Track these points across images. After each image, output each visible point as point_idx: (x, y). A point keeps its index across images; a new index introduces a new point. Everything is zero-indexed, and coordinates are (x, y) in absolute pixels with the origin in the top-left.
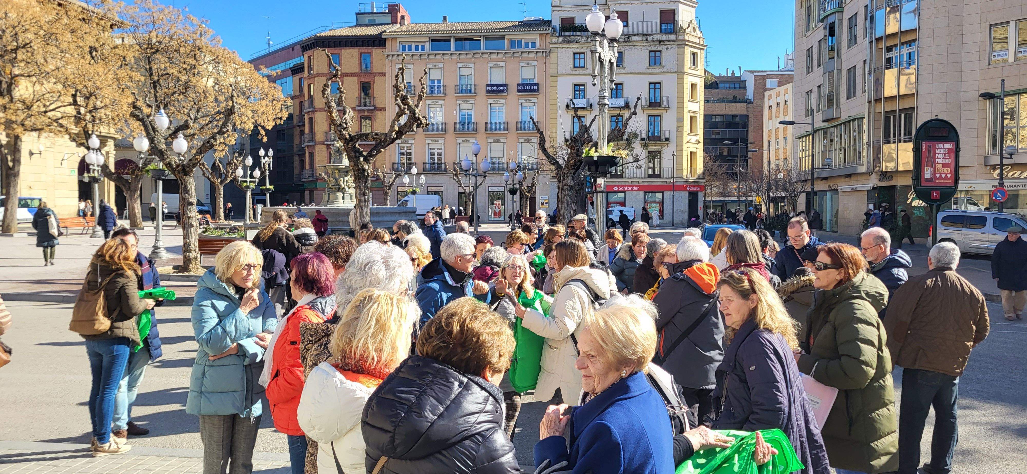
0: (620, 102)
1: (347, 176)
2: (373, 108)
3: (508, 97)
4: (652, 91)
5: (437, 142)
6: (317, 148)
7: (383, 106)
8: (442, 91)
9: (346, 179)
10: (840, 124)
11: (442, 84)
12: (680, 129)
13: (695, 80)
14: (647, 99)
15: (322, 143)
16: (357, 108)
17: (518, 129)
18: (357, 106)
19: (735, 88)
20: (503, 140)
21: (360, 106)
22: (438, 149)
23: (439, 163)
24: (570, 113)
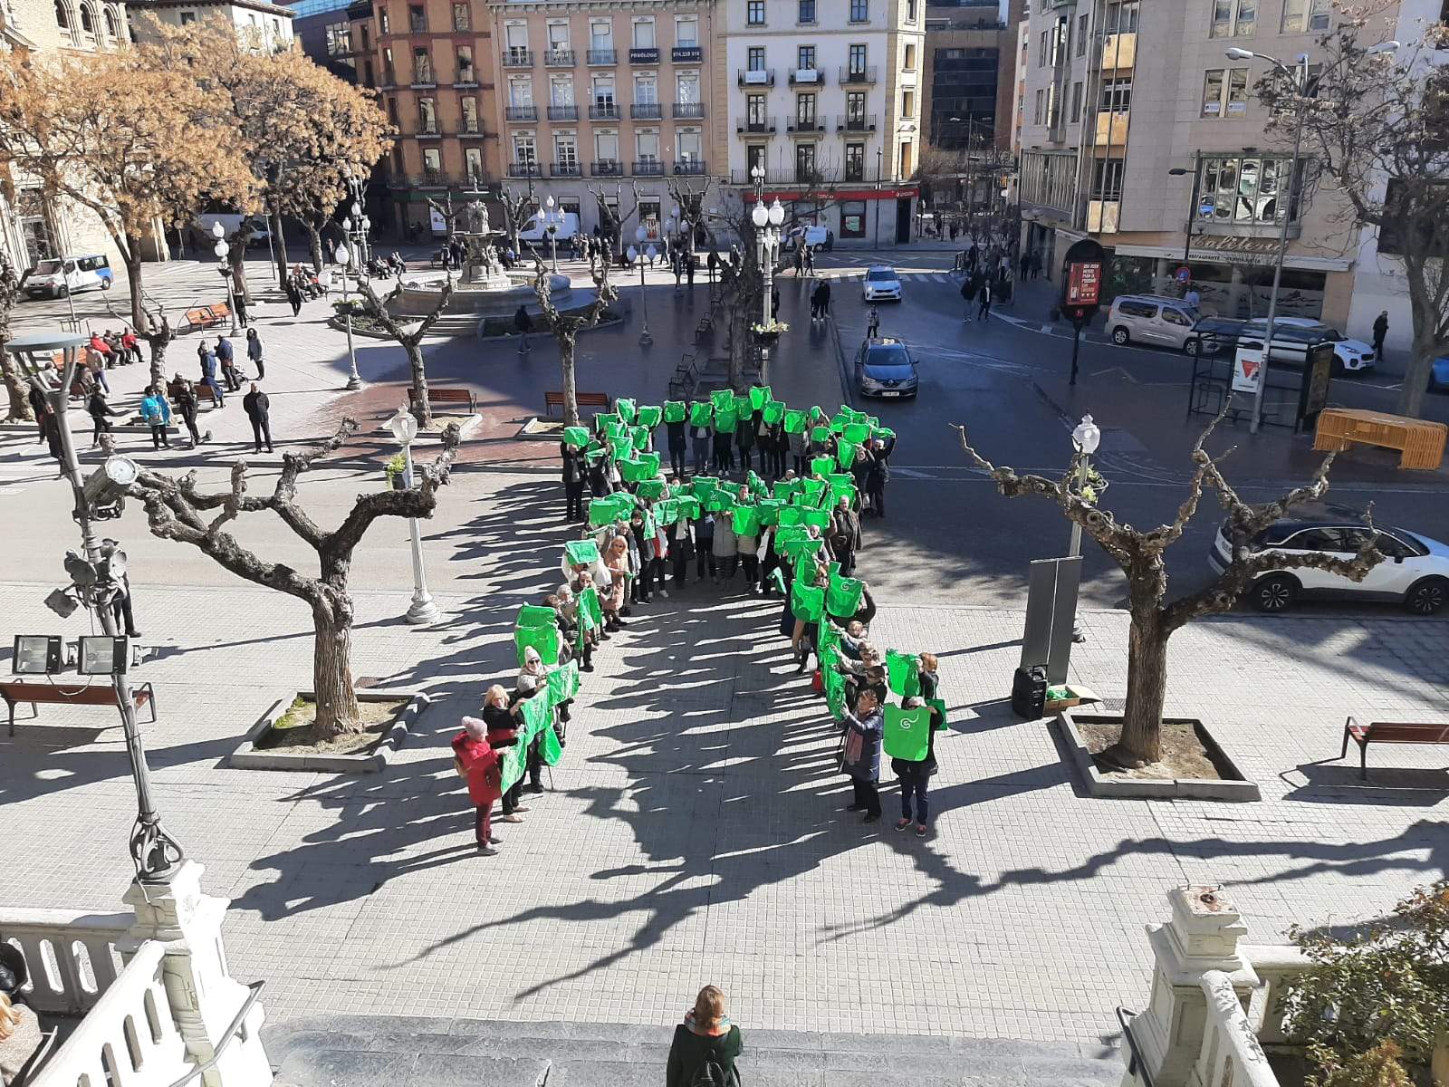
0: (811, 75)
2: (476, 85)
3: (660, 69)
4: (854, 57)
5: (566, 134)
7: (490, 83)
8: (570, 60)
11: (569, 48)
12: (889, 112)
13: (912, 40)
14: (846, 69)
16: (455, 86)
17: (675, 114)
18: (455, 82)
20: (655, 130)
21: (459, 83)
22: (569, 143)
23: (572, 164)
24: (744, 91)
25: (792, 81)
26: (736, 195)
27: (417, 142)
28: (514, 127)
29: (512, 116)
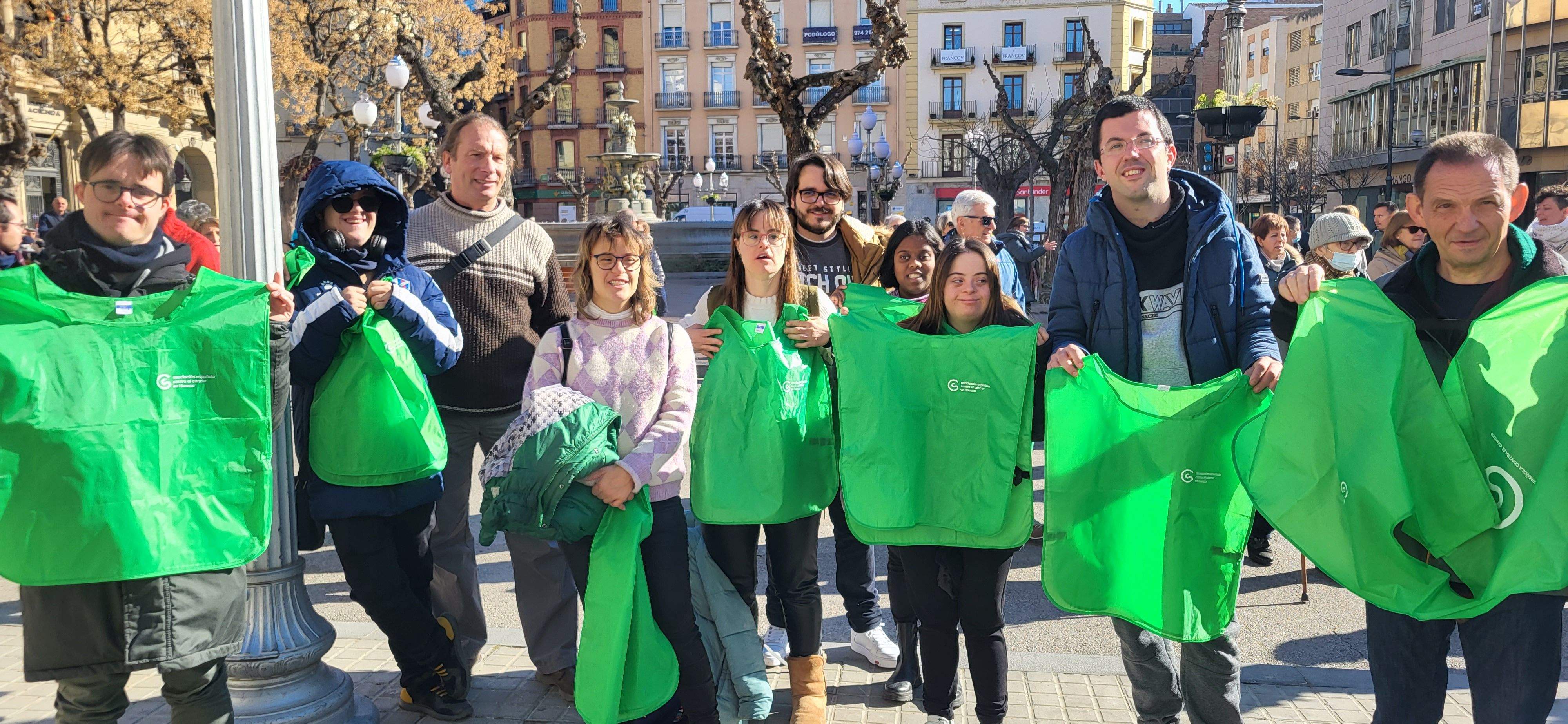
0: (1020, 53)
1: (633, 172)
2: (622, 69)
3: (838, 48)
4: (1071, 34)
5: (725, 123)
6: (536, 135)
7: (639, 66)
8: (733, 41)
9: (634, 176)
10: (1423, 76)
11: (732, 28)
13: (1140, 15)
14: (1062, 47)
15: (543, 127)
16: (598, 70)
17: (855, 100)
18: (598, 67)
19: (1174, 32)
20: (831, 118)
21: (602, 67)
22: (727, 134)
23: (731, 157)
24: (939, 73)
25: (997, 59)
26: (926, 190)
27: (549, 132)
28: (663, 114)
29: (661, 103)
